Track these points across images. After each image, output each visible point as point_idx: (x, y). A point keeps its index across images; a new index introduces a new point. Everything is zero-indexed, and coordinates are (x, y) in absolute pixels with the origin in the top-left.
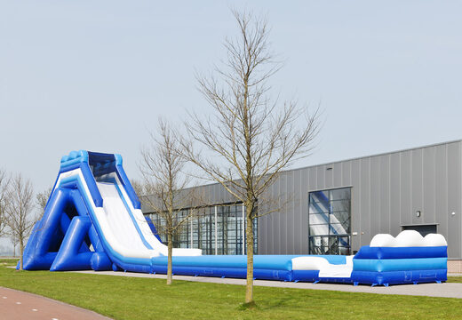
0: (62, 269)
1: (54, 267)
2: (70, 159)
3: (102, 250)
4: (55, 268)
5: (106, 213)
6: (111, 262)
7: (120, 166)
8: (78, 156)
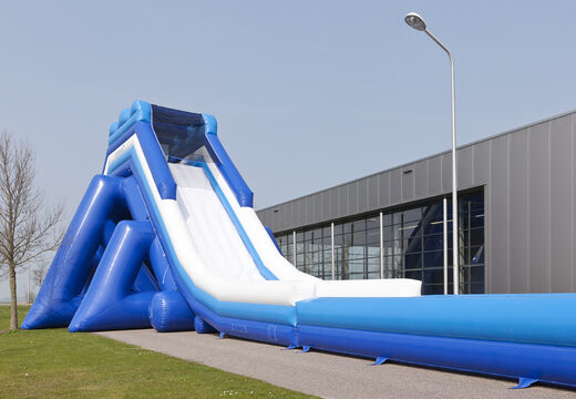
0: (94, 326)
1: (75, 323)
2: (121, 124)
3: (175, 288)
4: (77, 326)
5: (184, 213)
6: (192, 313)
7: (214, 133)
8: (134, 112)
